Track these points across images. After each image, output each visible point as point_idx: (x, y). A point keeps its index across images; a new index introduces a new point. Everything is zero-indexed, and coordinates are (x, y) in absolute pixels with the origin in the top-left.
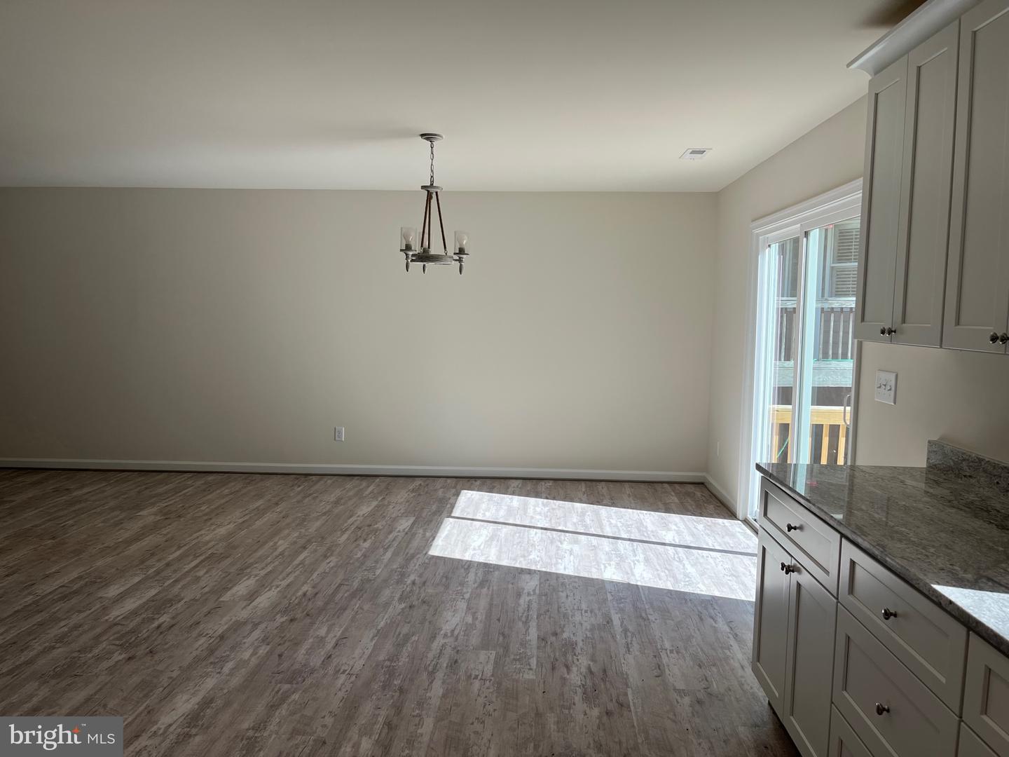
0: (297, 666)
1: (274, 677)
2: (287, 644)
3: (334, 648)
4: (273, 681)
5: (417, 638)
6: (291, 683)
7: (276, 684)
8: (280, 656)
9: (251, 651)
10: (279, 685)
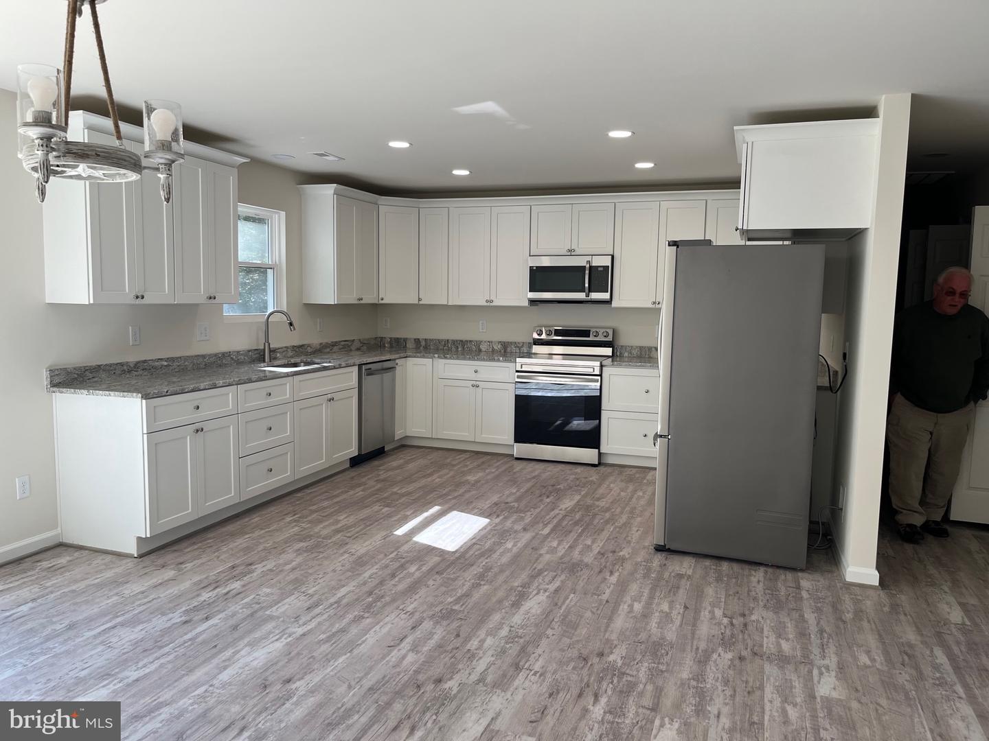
0: (445, 623)
1: (465, 616)
2: (450, 648)
3: (405, 637)
4: (466, 613)
5: (321, 636)
6: (452, 610)
7: (463, 610)
8: (458, 636)
9: (486, 645)
10: (462, 609)
